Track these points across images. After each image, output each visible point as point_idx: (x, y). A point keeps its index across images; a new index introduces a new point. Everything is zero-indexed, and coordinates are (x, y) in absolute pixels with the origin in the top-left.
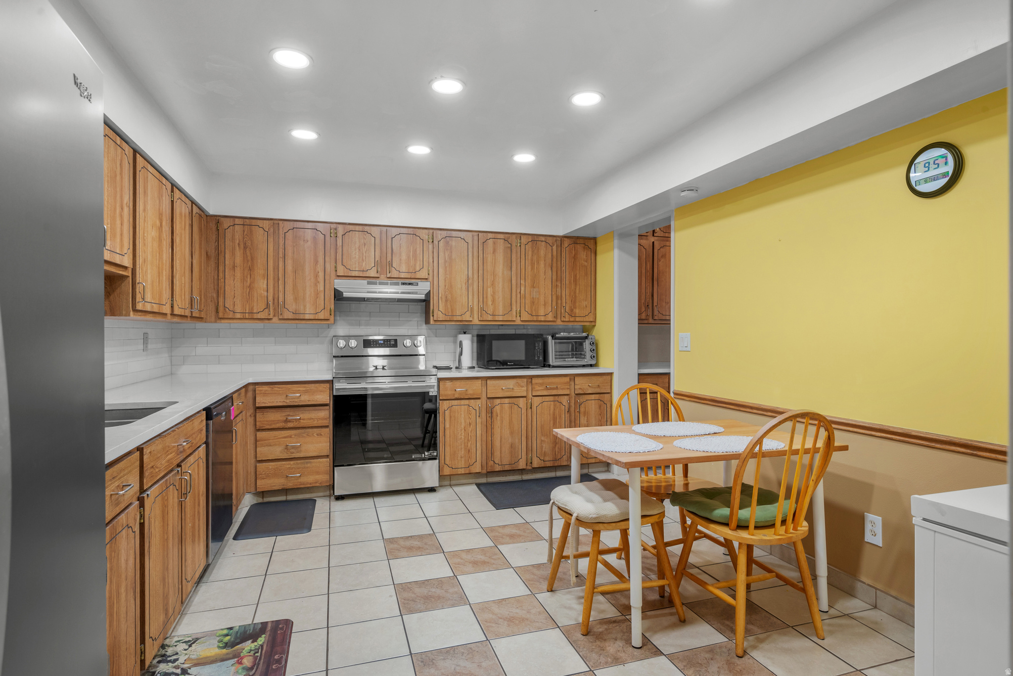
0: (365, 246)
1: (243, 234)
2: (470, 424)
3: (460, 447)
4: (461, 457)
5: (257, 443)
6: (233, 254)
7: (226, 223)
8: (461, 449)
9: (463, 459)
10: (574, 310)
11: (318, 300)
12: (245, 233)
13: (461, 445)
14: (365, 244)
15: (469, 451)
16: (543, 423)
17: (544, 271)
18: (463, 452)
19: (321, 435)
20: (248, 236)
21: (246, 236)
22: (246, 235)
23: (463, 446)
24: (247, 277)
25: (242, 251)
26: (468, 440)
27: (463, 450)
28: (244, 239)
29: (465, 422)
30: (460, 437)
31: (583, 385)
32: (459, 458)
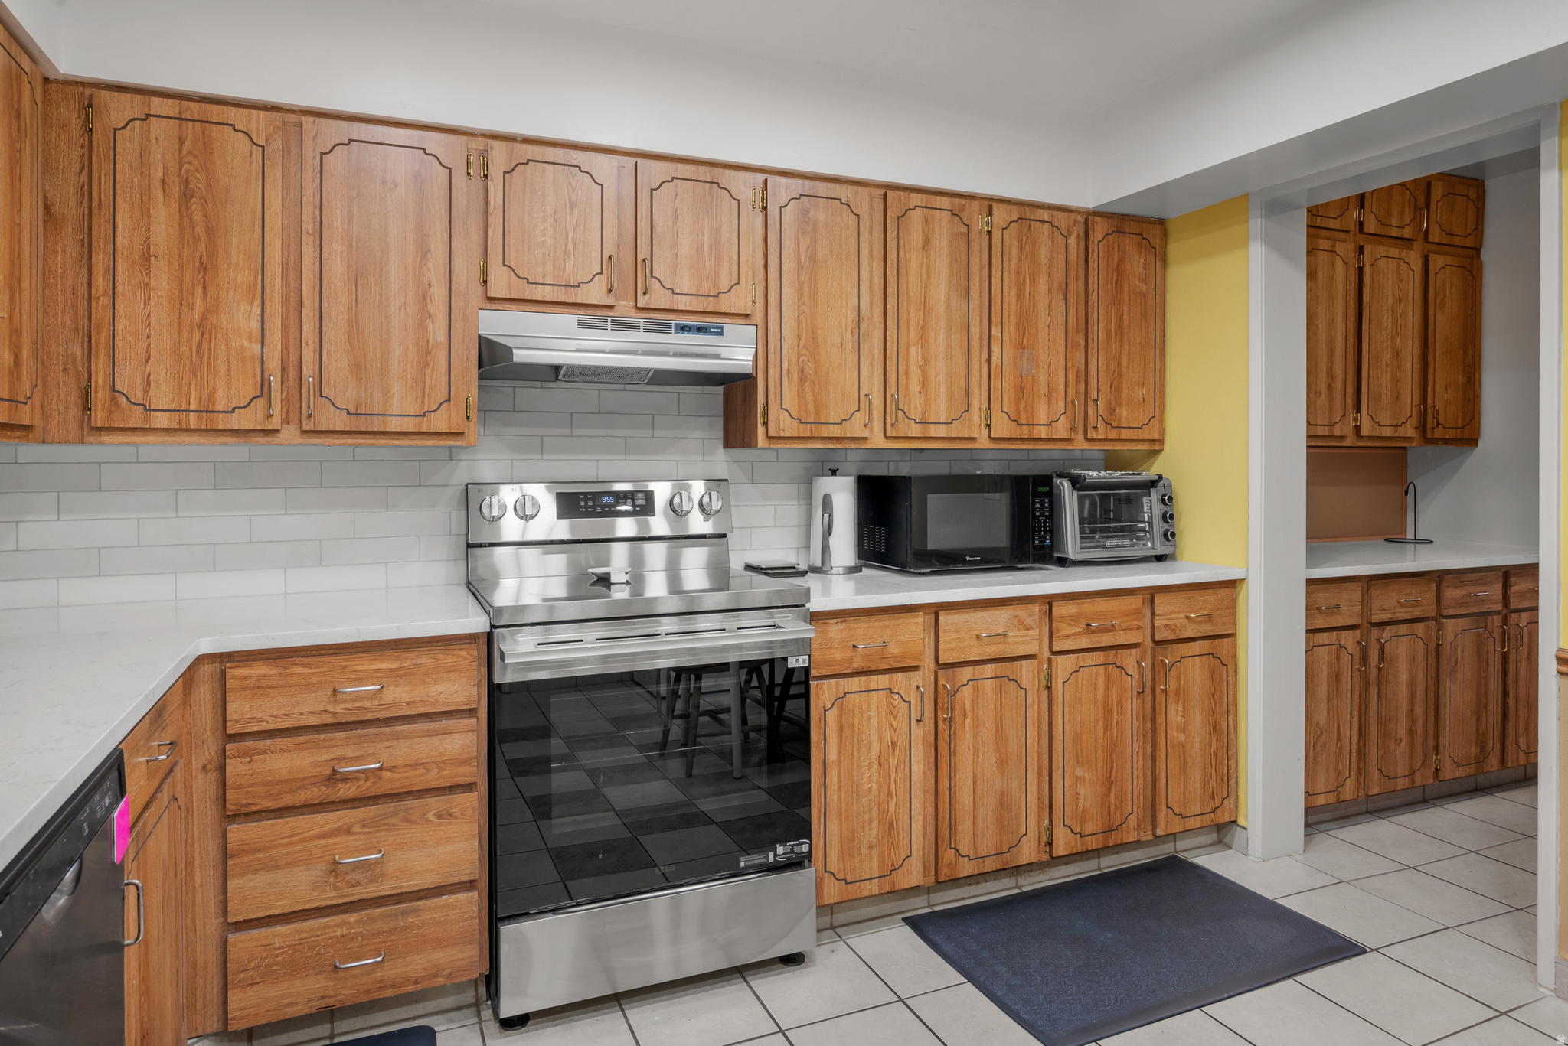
0: (572, 208)
1: (180, 150)
2: (894, 745)
3: (867, 817)
4: (871, 847)
5: (230, 862)
6: (144, 213)
7: (119, 109)
8: (871, 821)
9: (875, 852)
10: (1117, 410)
11: (428, 372)
12: (187, 146)
13: (870, 809)
14: (572, 205)
15: (891, 825)
16: (1079, 729)
17: (1047, 301)
18: (874, 832)
19: (451, 815)
20: (195, 156)
21: (190, 158)
22: (190, 152)
23: (875, 812)
24: (193, 294)
25: (175, 206)
26: (889, 794)
27: (875, 824)
28: (181, 164)
29: (880, 740)
30: (867, 786)
31: (1173, 616)
32: (865, 851)
